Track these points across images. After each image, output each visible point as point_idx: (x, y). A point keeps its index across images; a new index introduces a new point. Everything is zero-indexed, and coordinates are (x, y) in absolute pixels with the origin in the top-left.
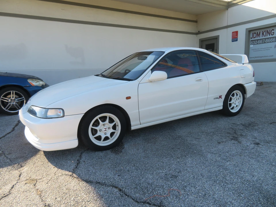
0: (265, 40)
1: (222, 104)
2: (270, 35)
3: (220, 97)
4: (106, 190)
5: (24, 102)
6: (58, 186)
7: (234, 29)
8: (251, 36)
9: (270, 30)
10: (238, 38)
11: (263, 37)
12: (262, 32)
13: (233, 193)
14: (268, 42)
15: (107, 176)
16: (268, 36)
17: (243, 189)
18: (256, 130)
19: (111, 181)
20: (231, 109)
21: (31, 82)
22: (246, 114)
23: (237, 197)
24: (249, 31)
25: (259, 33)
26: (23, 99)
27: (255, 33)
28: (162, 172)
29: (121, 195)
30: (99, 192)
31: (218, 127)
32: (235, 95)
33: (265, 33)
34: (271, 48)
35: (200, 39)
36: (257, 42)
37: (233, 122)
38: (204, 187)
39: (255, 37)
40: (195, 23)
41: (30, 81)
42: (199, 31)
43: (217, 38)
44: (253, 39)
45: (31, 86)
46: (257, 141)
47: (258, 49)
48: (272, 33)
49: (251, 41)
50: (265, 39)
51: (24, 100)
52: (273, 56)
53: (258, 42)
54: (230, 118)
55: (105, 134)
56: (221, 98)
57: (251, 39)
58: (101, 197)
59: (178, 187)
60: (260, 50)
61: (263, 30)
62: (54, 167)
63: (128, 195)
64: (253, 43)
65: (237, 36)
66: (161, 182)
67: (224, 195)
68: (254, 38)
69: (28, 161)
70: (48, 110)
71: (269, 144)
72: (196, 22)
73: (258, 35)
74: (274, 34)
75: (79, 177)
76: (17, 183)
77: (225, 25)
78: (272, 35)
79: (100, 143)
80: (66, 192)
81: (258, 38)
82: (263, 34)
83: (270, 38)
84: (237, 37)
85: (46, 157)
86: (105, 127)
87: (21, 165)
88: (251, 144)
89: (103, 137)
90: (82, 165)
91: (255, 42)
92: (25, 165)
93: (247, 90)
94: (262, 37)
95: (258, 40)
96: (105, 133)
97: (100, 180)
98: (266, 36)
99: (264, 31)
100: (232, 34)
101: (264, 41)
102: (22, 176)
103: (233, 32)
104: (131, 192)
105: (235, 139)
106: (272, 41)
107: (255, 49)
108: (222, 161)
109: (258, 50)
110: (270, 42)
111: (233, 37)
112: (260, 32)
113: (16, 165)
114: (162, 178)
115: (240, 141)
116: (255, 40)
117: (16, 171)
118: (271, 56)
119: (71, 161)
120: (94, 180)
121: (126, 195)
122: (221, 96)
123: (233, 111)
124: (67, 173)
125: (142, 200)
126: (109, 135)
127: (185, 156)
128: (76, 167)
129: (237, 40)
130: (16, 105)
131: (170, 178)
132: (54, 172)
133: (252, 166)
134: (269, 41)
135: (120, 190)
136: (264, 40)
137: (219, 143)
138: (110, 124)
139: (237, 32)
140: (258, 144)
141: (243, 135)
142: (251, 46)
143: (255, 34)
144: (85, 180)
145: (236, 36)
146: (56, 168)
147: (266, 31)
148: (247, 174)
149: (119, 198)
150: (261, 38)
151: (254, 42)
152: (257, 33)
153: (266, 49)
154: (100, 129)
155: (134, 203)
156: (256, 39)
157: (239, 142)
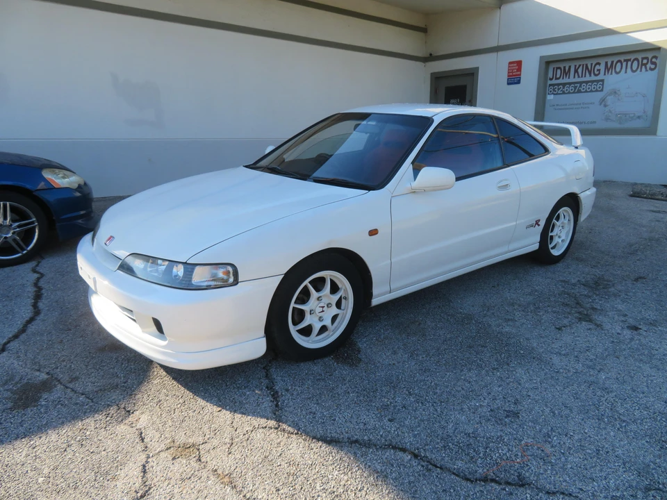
0: (580, 86)
1: (538, 238)
2: (590, 76)
3: (537, 223)
4: (384, 458)
5: (35, 232)
6: (263, 457)
7: (515, 55)
8: (550, 75)
9: (592, 64)
10: (522, 76)
11: (577, 80)
12: (576, 66)
13: (647, 442)
14: (586, 92)
15: (365, 424)
16: (588, 78)
17: (662, 433)
18: (615, 295)
19: (381, 436)
20: (552, 248)
21: (50, 177)
22: (577, 259)
23: (659, 450)
24: (548, 63)
25: (567, 69)
26: (33, 223)
27: (560, 68)
28: (481, 406)
29: (423, 466)
30: (370, 464)
31: (536, 291)
32: (562, 216)
33: (580, 71)
34: (591, 103)
35: (432, 74)
36: (564, 88)
37: (561, 278)
38: (586, 433)
39: (558, 76)
40: (422, 34)
41: (47, 174)
42: (431, 55)
43: (472, 74)
44: (554, 82)
45: (51, 188)
46: (631, 321)
47: (566, 105)
48: (596, 70)
49: (550, 85)
50: (581, 83)
51: (34, 228)
52: (595, 122)
53: (566, 89)
54: (551, 268)
55: (321, 319)
56: (539, 225)
57: (550, 82)
58: (382, 475)
59: (533, 438)
60: (570, 107)
61: (577, 63)
62: (220, 409)
63: (438, 465)
64: (554, 90)
65: (519, 73)
66: (492, 430)
67: (633, 449)
68: (556, 79)
69: (137, 397)
70: (193, 269)
71: (657, 329)
72: (424, 30)
73: (566, 73)
74: (599, 73)
75: (298, 430)
76: (148, 457)
77: (494, 44)
78: (596, 75)
79: (308, 342)
80: (292, 471)
81: (566, 80)
82: (576, 71)
83: (592, 82)
84: (520, 75)
85: (181, 384)
86: (322, 305)
87: (124, 408)
88: (623, 328)
89: (317, 327)
90: (285, 398)
91: (559, 89)
92: (136, 408)
93: (583, 206)
94: (574, 77)
95: (564, 85)
96: (320, 317)
97: (356, 435)
98: (582, 77)
99: (580, 66)
100: (509, 67)
101: (577, 88)
102: (149, 439)
103: (510, 63)
104: (442, 459)
105: (585, 318)
106: (594, 88)
107: (557, 105)
108: (590, 372)
109: (563, 107)
110: (591, 91)
111: (511, 74)
112: (570, 67)
113: (113, 410)
114: (489, 420)
115: (599, 323)
116: (558, 85)
117: (122, 426)
118: (591, 123)
119: (254, 391)
120: (342, 436)
121: (436, 467)
122: (539, 220)
123: (556, 253)
124: (263, 421)
125: (478, 476)
126: (327, 322)
127: (508, 364)
128: (277, 406)
129: (519, 82)
130: (15, 240)
131: (506, 417)
132: (228, 423)
133: (652, 381)
134: (589, 88)
135: (416, 456)
136: (578, 85)
137: (559, 329)
138: (332, 296)
139: (519, 63)
140: (636, 329)
141: (596, 309)
142: (550, 97)
143: (559, 71)
144: (319, 436)
145: (517, 71)
146: (224, 411)
147: (583, 65)
148: (652, 400)
149: (424, 475)
150: (572, 80)
151: (556, 90)
152: (565, 67)
153: (582, 106)
154: (312, 308)
155: (464, 483)
156: (561, 81)
157: (598, 326)
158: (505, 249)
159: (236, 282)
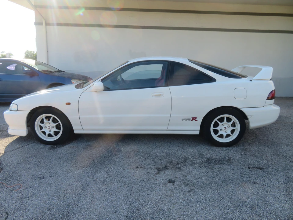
86: (49, 126)
158: (166, 128)
159: (17, 110)
